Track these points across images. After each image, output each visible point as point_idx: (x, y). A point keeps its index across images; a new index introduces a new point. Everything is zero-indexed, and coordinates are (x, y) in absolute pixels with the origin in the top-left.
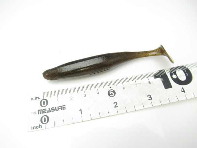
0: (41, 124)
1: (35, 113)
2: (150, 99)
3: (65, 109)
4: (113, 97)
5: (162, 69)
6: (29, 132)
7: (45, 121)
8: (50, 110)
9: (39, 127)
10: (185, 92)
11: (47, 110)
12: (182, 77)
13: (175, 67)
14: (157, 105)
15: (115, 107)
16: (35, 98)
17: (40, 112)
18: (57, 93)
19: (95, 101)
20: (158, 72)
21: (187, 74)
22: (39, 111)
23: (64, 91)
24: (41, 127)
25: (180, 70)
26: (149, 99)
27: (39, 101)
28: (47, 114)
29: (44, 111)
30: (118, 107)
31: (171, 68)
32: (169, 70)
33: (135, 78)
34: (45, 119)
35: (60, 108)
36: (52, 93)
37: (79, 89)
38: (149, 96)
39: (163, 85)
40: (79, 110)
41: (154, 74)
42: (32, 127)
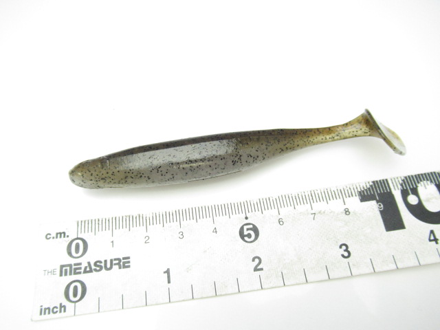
0: (65, 302)
1: (53, 272)
2: (346, 254)
3: (129, 267)
4: (251, 242)
5: (381, 178)
6: (32, 320)
7: (75, 295)
8: (91, 268)
9: (58, 310)
10: (437, 243)
11: (83, 267)
12: (433, 201)
13: (415, 176)
14: (362, 272)
15: (256, 269)
16: (57, 234)
17: (66, 270)
18: (112, 223)
19: (205, 251)
20: (371, 186)
22: (64, 268)
23: (131, 221)
24: (65, 311)
25: (429, 182)
26: (343, 256)
27: (64, 242)
28: (81, 277)
29: (76, 269)
30: (262, 269)
31: (406, 178)
32: (401, 182)
33: (312, 197)
34: (76, 288)
35: (115, 264)
36: (100, 223)
37: (166, 217)
38: (344, 247)
39: (381, 220)
40: (164, 272)
41: (359, 190)
42: (41, 309)
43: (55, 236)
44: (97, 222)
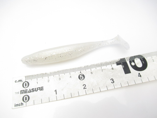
0: (23, 102)
1: (18, 93)
3: (43, 90)
4: (82, 80)
5: (123, 58)
6: (12, 108)
7: (26, 100)
8: (30, 91)
9: (21, 105)
10: (141, 77)
11: (28, 91)
12: (139, 64)
13: (134, 56)
14: (118, 87)
15: (84, 88)
17: (22, 92)
19: (68, 84)
20: (120, 60)
21: (143, 62)
22: (22, 91)
23: (43, 75)
24: (23, 105)
25: (138, 58)
26: (112, 82)
27: (21, 83)
28: (28, 94)
29: (26, 92)
30: (86, 88)
31: (131, 57)
32: (129, 58)
33: (101, 65)
34: (26, 98)
35: (39, 89)
37: (55, 73)
38: (112, 80)
39: (123, 71)
40: (55, 91)
41: (116, 62)
42: (15, 105)
43: (18, 81)
44: (32, 76)
